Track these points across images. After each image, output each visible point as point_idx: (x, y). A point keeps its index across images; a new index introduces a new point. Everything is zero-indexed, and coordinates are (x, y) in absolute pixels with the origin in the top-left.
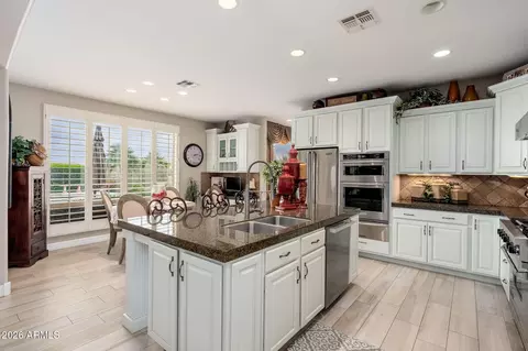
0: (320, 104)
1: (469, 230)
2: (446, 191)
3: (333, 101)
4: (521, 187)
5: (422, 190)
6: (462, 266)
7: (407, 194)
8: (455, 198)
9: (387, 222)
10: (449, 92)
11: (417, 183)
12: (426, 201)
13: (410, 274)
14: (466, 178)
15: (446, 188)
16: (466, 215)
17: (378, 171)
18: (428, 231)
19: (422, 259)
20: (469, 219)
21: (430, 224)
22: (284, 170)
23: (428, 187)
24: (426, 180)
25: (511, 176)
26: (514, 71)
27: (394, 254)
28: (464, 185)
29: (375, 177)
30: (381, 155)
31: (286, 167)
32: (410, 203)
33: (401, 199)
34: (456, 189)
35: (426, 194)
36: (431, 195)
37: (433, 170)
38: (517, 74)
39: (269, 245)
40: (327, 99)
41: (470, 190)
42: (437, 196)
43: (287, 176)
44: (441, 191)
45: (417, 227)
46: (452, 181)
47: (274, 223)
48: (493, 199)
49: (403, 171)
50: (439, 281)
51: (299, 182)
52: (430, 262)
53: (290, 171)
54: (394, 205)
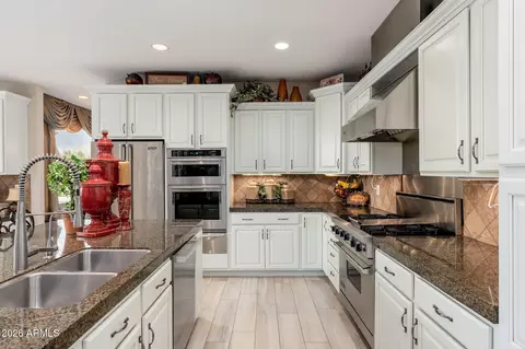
0: (136, 78)
1: (300, 229)
2: (277, 190)
3: (156, 78)
4: (330, 184)
5: (257, 190)
6: (294, 266)
7: (241, 196)
8: (285, 197)
9: (224, 231)
10: (279, 90)
11: (252, 183)
12: (260, 203)
13: (250, 285)
14: (292, 177)
15: (277, 188)
16: (297, 214)
17: (213, 171)
18: (266, 235)
19: (260, 267)
20: (300, 217)
21: (267, 227)
22: (92, 173)
23: (262, 187)
24: (259, 180)
25: (327, 175)
26: (327, 80)
27: (233, 267)
28: (290, 184)
29: (203, 178)
30: (218, 153)
31: (95, 167)
32: (245, 206)
33: (235, 203)
34: (285, 189)
35: (260, 195)
36: (265, 196)
37: (267, 169)
38: (331, 83)
39: (92, 322)
40: (147, 74)
41: (295, 189)
42: (270, 197)
43: (98, 181)
44: (273, 191)
45: (255, 232)
46: (281, 180)
47: (81, 268)
48: (313, 197)
49: (238, 171)
50: (278, 285)
51: (118, 190)
52: (268, 267)
53: (102, 174)
54: (232, 210)
